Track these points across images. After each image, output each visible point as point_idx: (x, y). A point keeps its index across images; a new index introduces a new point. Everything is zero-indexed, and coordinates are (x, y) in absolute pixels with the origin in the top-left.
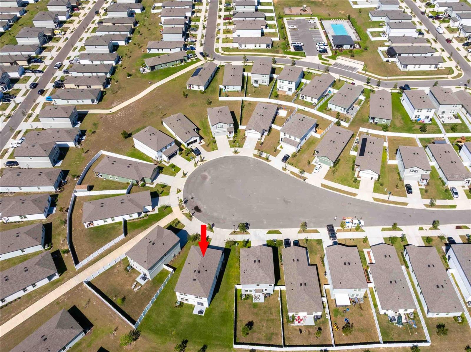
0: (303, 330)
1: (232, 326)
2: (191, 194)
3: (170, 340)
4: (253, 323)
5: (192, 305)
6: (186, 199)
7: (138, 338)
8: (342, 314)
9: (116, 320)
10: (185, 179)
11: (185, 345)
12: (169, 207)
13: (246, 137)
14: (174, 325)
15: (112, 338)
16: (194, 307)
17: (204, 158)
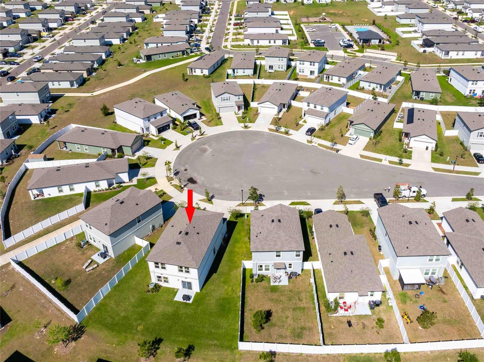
0: (353, 322)
1: (237, 318)
2: (184, 166)
3: (133, 339)
4: (272, 313)
5: (174, 289)
6: (176, 171)
7: (80, 337)
8: (414, 299)
9: (50, 311)
10: (178, 152)
11: (157, 346)
12: (154, 178)
13: (260, 113)
14: (142, 316)
15: (38, 338)
16: (177, 292)
17: (204, 132)
